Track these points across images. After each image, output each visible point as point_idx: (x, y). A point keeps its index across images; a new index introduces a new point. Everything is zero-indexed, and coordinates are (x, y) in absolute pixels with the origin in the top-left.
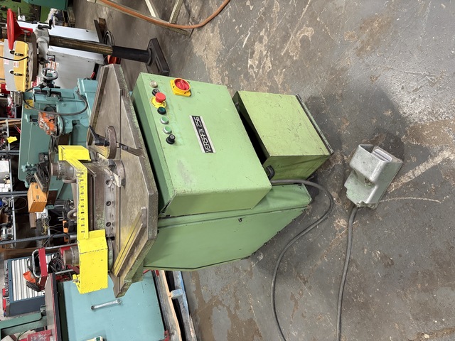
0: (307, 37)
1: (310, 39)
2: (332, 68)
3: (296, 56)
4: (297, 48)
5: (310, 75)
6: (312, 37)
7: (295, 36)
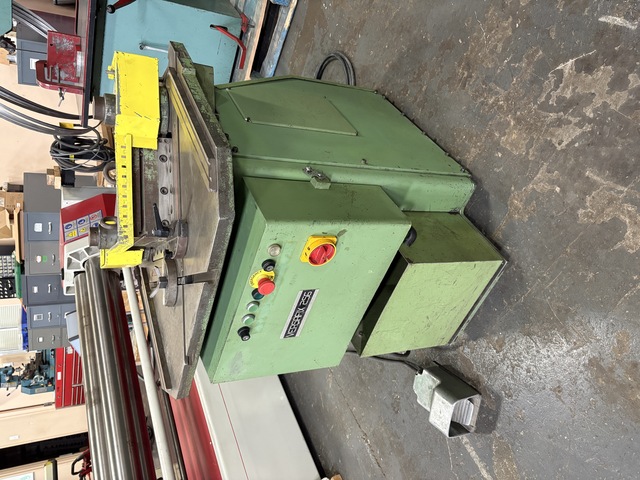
0: (621, 238)
1: (619, 245)
2: (568, 311)
3: (586, 215)
4: (601, 212)
5: (554, 259)
6: (622, 251)
7: (625, 200)
